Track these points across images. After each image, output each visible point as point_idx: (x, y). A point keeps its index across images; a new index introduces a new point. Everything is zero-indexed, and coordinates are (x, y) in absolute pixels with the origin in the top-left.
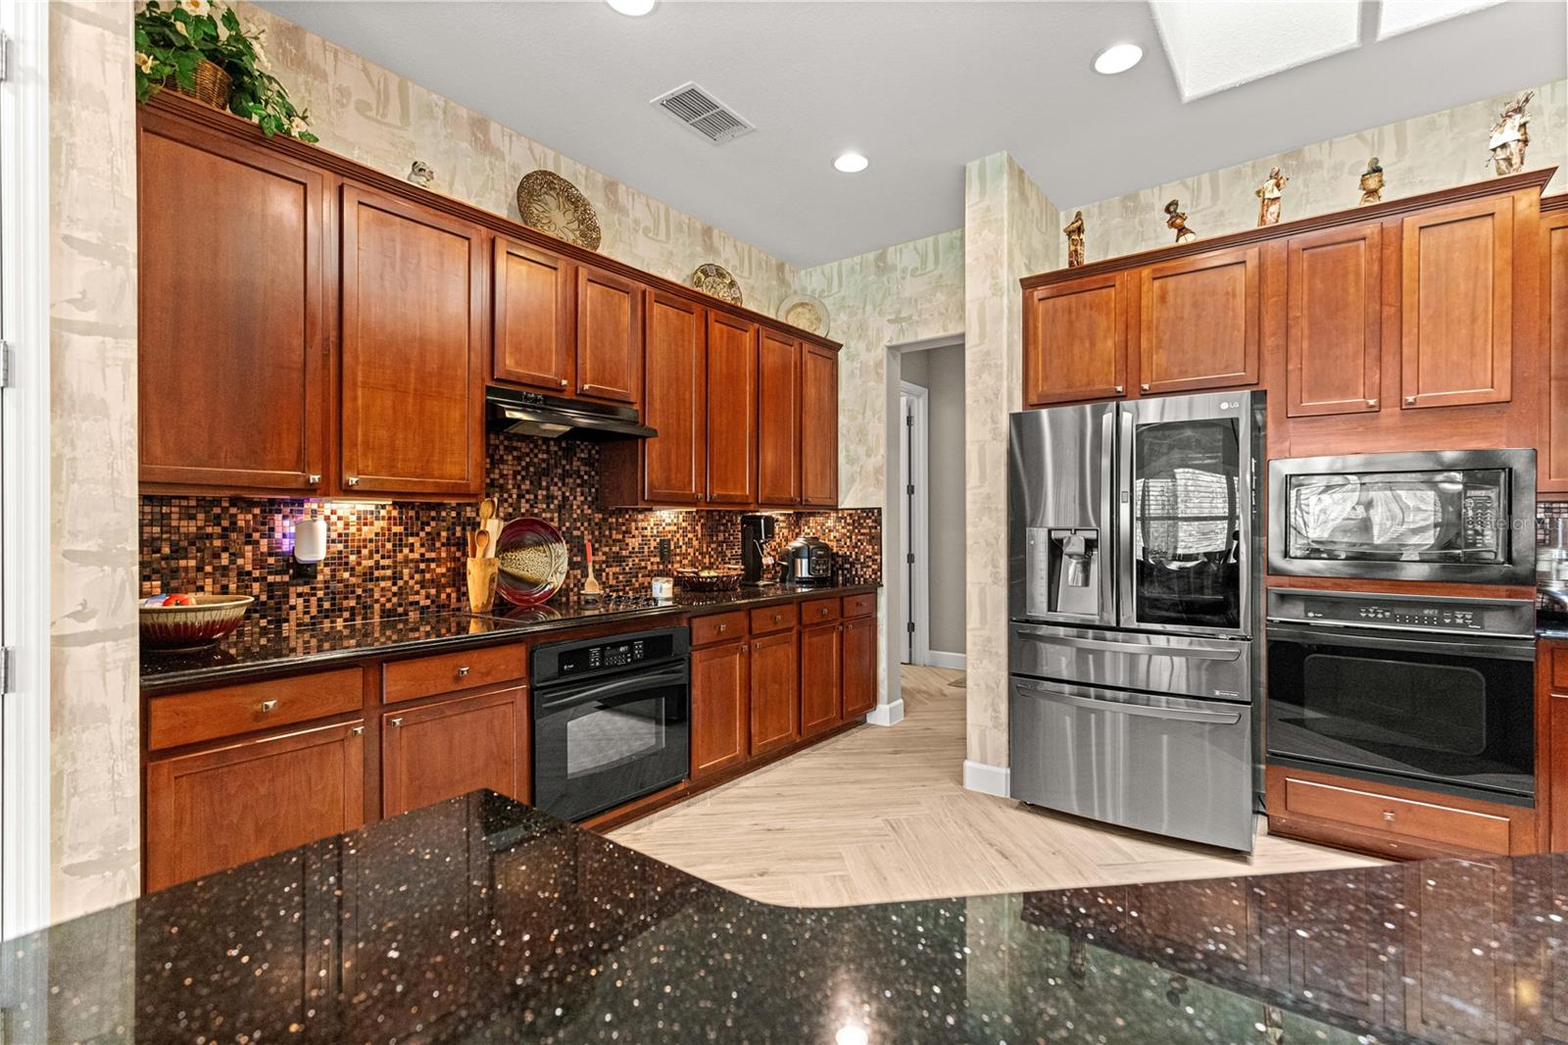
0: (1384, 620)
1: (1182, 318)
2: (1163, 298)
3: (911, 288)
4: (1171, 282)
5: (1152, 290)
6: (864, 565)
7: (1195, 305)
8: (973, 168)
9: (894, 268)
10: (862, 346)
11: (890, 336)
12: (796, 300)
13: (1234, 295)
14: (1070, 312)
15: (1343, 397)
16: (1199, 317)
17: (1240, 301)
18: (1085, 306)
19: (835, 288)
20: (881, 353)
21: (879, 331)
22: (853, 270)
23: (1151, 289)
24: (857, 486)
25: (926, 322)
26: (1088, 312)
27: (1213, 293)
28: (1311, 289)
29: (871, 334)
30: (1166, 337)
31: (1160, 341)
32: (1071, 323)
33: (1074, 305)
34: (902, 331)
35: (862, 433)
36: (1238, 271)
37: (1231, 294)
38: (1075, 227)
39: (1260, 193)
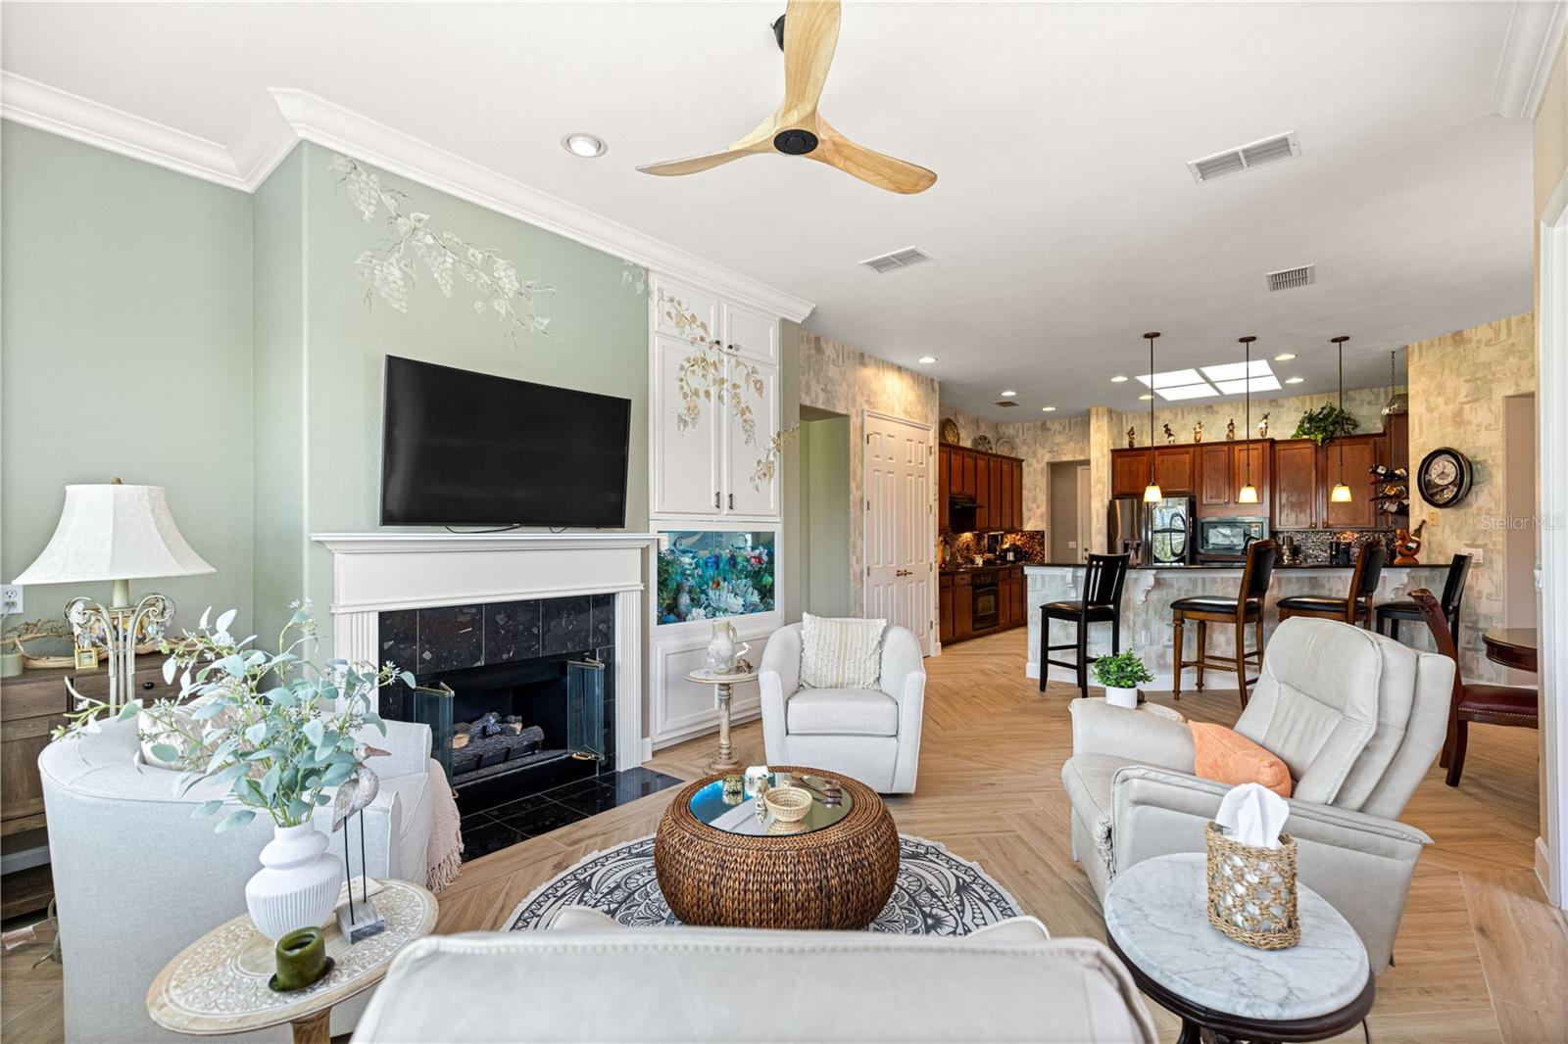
1: (1168, 470)
3: (1058, 439)
4: (1165, 457)
5: (1158, 459)
6: (1036, 555)
7: (1173, 466)
8: (1093, 411)
9: (1050, 429)
10: (1034, 461)
11: (1048, 458)
12: (1003, 440)
14: (1129, 463)
15: (1219, 499)
16: (1174, 470)
17: (1187, 466)
18: (1135, 462)
19: (1021, 435)
20: (1043, 465)
21: (1043, 456)
22: (1029, 429)
24: (1032, 521)
25: (1065, 454)
26: (1136, 464)
28: (1209, 464)
29: (1039, 456)
30: (1164, 475)
32: (1129, 467)
33: (1131, 461)
34: (1054, 456)
35: (1034, 499)
36: (1187, 455)
37: (1185, 463)
38: (1131, 433)
39: (1195, 429)
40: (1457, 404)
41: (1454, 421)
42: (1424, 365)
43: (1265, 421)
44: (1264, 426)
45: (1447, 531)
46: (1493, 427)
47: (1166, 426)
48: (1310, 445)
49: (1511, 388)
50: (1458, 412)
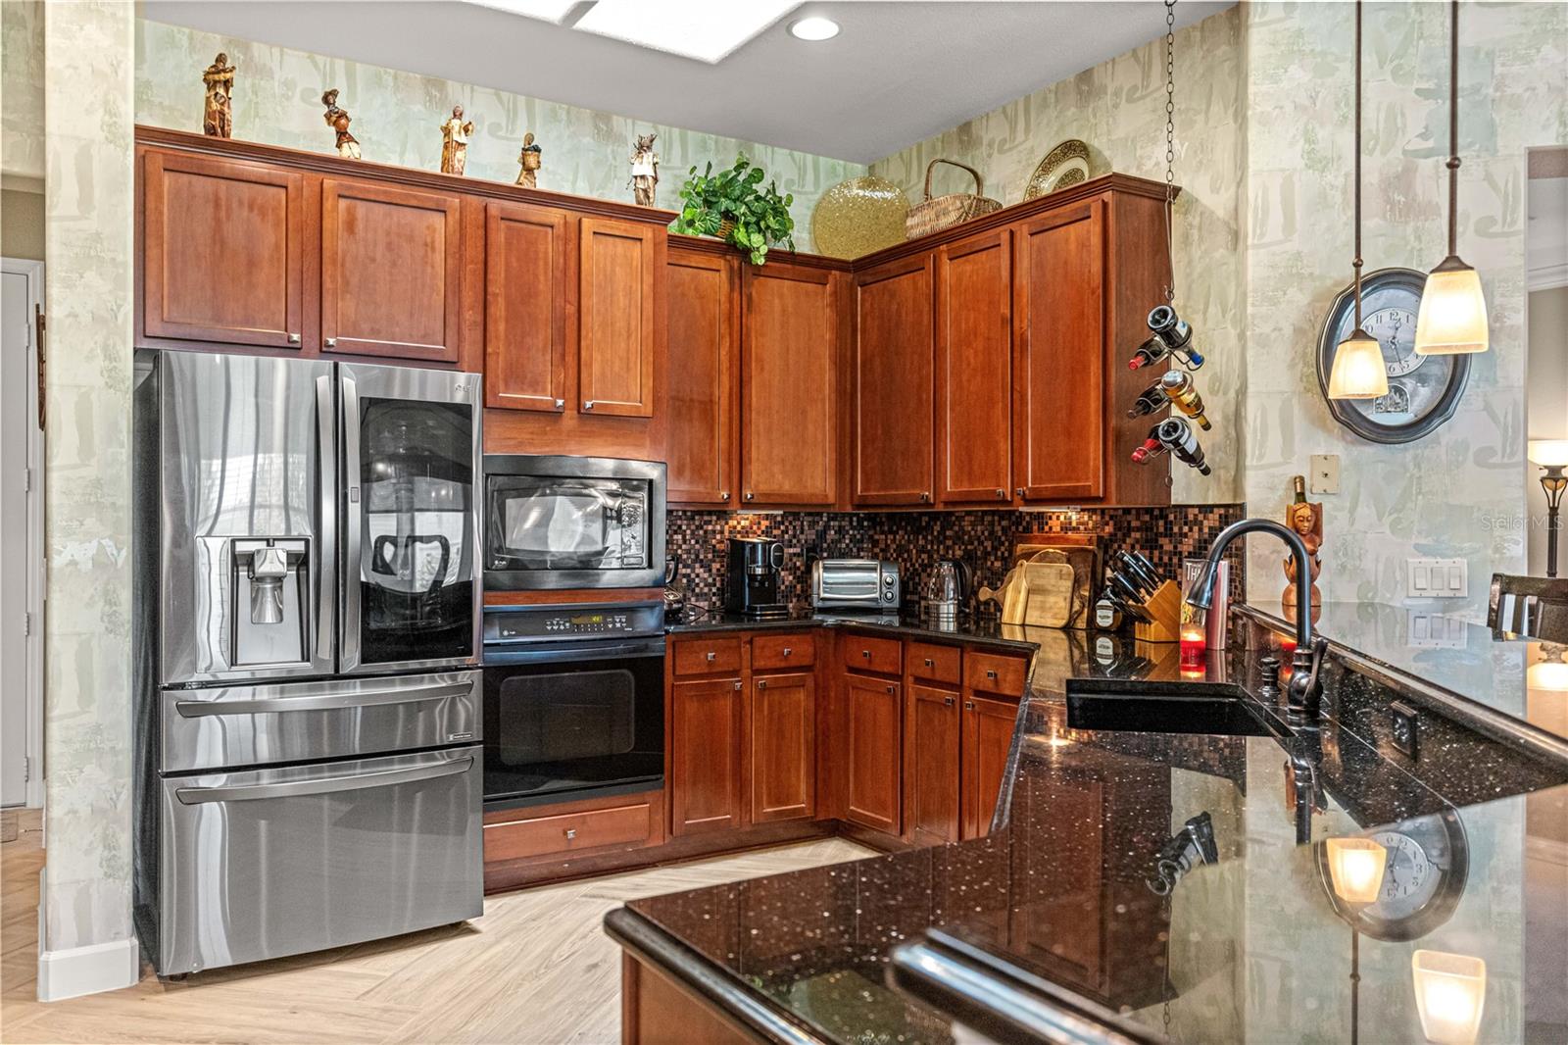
0: (566, 632)
1: (373, 260)
2: (350, 225)
4: (361, 208)
5: (336, 210)
7: (389, 246)
13: (433, 249)
14: (217, 205)
15: (535, 392)
16: (394, 264)
17: (439, 257)
18: (241, 203)
23: (335, 208)
26: (245, 213)
27: (411, 239)
28: (508, 265)
30: (354, 280)
31: (346, 283)
32: (217, 220)
33: (222, 195)
36: (437, 220)
37: (430, 246)
38: (218, 78)
39: (447, 131)
40: (1396, 154)
41: (1389, 201)
42: (1300, 33)
43: (648, 157)
44: (649, 172)
45: (1366, 511)
46: (1497, 229)
47: (328, 98)
48: (720, 263)
49: (1545, 127)
50: (1398, 177)
